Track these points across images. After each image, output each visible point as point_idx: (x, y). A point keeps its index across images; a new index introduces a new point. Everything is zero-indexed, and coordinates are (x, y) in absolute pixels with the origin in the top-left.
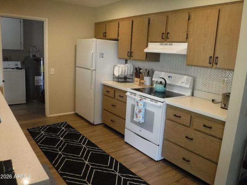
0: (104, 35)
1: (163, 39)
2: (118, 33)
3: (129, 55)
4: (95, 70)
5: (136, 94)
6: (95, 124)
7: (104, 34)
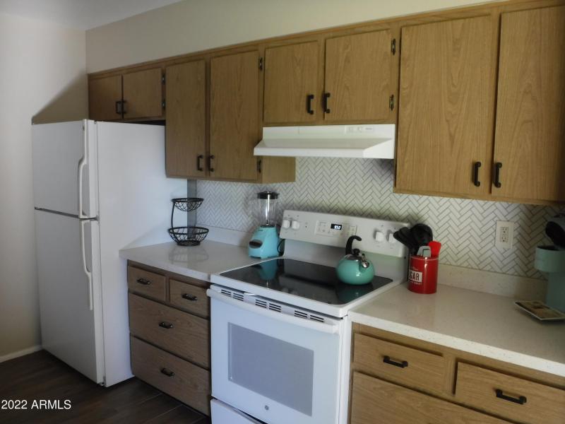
0: (119, 109)
1: (312, 113)
2: (164, 101)
3: (201, 166)
4: (95, 219)
5: (243, 292)
6: (109, 384)
7: (119, 106)
